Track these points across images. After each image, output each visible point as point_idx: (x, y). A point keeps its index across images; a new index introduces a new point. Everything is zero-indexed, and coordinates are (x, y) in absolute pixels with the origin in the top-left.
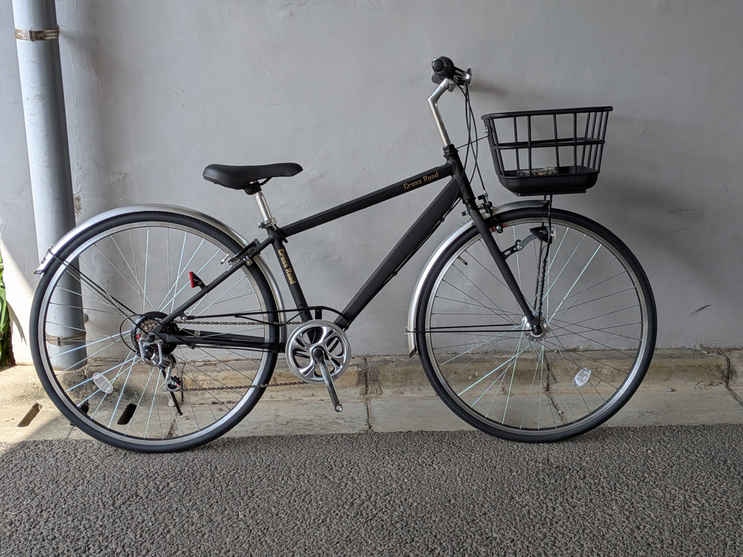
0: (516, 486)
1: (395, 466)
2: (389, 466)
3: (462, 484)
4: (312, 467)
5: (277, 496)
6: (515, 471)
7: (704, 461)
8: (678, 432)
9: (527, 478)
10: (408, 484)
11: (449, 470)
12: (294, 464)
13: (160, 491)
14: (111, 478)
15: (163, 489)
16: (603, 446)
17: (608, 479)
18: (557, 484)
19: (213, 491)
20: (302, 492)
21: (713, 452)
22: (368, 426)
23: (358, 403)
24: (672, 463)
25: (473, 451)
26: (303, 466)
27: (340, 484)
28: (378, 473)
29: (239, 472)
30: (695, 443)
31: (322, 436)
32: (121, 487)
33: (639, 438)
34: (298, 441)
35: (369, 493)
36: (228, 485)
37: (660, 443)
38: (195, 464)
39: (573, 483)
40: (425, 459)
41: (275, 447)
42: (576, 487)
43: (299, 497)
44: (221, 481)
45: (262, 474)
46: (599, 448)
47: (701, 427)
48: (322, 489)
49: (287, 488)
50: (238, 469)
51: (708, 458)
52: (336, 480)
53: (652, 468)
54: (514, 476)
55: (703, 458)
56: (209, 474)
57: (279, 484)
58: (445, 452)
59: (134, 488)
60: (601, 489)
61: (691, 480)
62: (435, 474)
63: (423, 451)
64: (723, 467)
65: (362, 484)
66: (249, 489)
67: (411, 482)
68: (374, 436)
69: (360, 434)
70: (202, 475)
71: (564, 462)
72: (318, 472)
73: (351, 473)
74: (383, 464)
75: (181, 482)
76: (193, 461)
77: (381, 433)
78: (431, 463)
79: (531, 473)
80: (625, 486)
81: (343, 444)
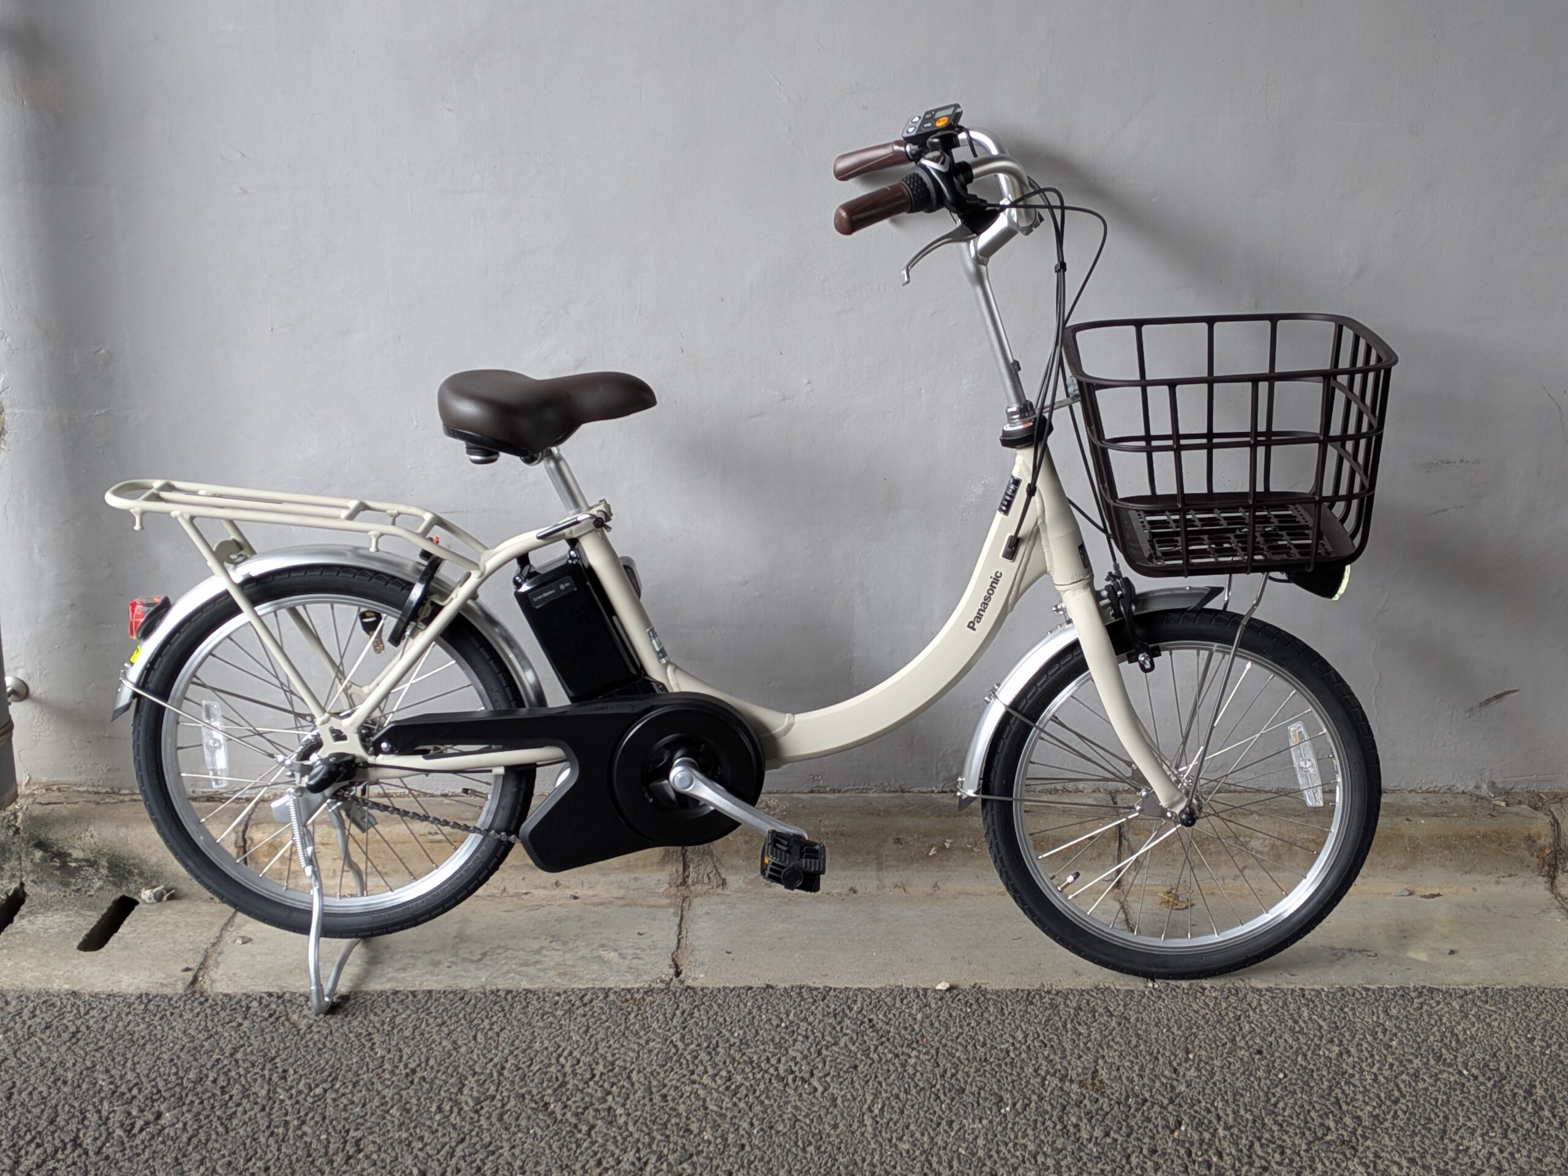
0: (1007, 1144)
1: (719, 1081)
2: (706, 1080)
3: (875, 1136)
4: (517, 1079)
5: (416, 1156)
6: (1010, 1102)
7: (1478, 1088)
8: (1422, 1004)
9: (1036, 1121)
10: (742, 1132)
11: (849, 1096)
12: (477, 1069)
13: (135, 1135)
14: (24, 1095)
15: (142, 1130)
16: (1233, 1040)
17: (1235, 1131)
18: (1109, 1140)
19: (263, 1140)
20: (478, 1147)
21: (1502, 1064)
22: (672, 971)
23: (662, 907)
24: (1399, 1089)
25: (914, 1045)
26: (495, 1074)
27: (576, 1126)
28: (674, 1100)
29: (337, 1086)
30: (1461, 1037)
31: (559, 995)
32: (43, 1123)
33: (1325, 1020)
34: (496, 1008)
35: (642, 1154)
36: (304, 1122)
37: (1374, 1034)
38: (237, 1061)
39: (1147, 1140)
40: (796, 1064)
41: (439, 1021)
42: (1153, 1151)
43: (468, 1159)
44: (290, 1109)
45: (391, 1092)
46: (1224, 1045)
47: (1478, 993)
48: (530, 1140)
49: (444, 1135)
50: (336, 1078)
51: (1489, 1079)
52: (569, 1115)
53: (1348, 1104)
54: (1005, 1116)
55: (1476, 1078)
56: (264, 1092)
57: (428, 1123)
58: (846, 1045)
59: (73, 1126)
60: (1215, 1159)
61: (1442, 1139)
62: (813, 1104)
63: (795, 1041)
64: (1524, 1105)
65: (631, 1128)
66: (352, 1133)
67: (752, 1124)
68: (682, 998)
69: (650, 991)
70: (245, 1093)
71: (1132, 1081)
72: (530, 1092)
73: (610, 1098)
74: (693, 1073)
75: (189, 1111)
76: (232, 1055)
77: (702, 989)
78: (807, 1076)
79: (1049, 1108)
80: (1274, 1151)
81: (604, 1017)
